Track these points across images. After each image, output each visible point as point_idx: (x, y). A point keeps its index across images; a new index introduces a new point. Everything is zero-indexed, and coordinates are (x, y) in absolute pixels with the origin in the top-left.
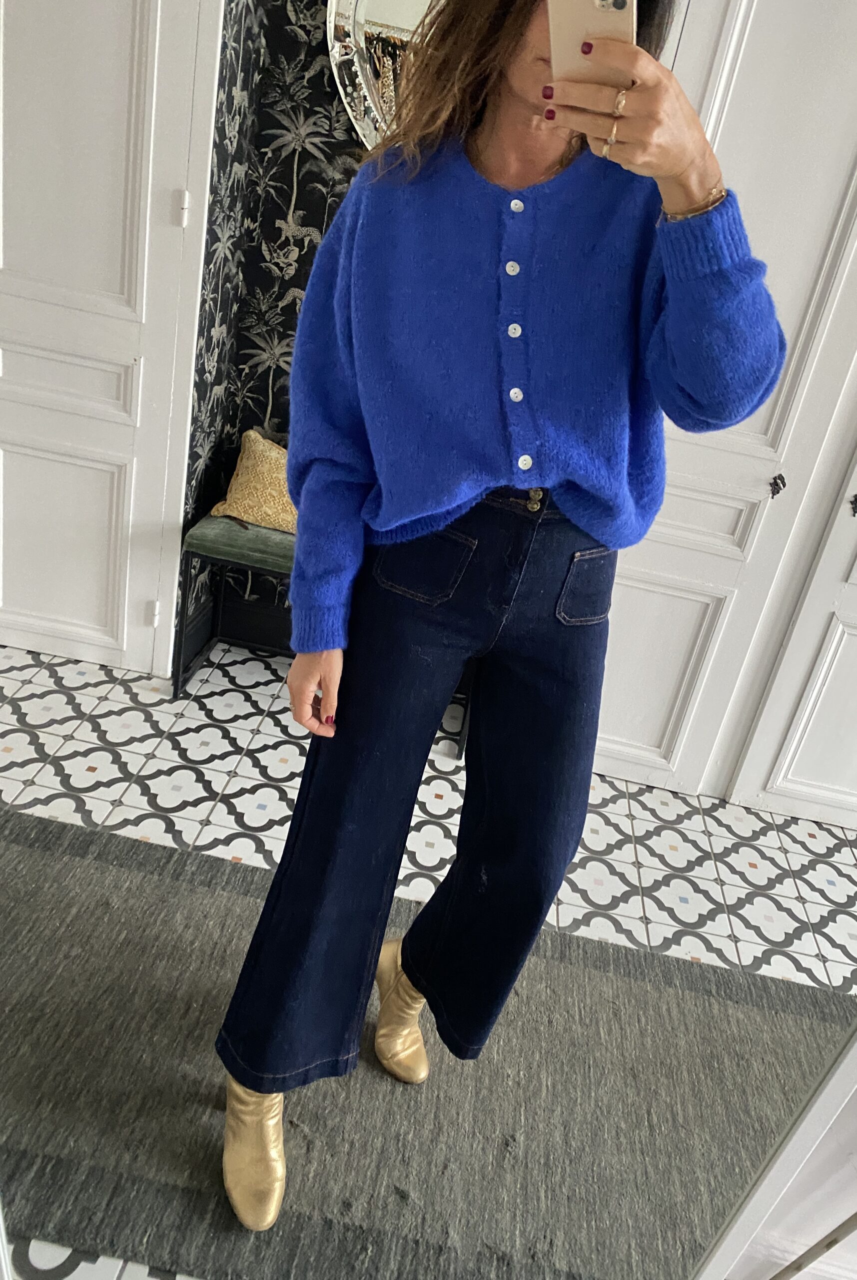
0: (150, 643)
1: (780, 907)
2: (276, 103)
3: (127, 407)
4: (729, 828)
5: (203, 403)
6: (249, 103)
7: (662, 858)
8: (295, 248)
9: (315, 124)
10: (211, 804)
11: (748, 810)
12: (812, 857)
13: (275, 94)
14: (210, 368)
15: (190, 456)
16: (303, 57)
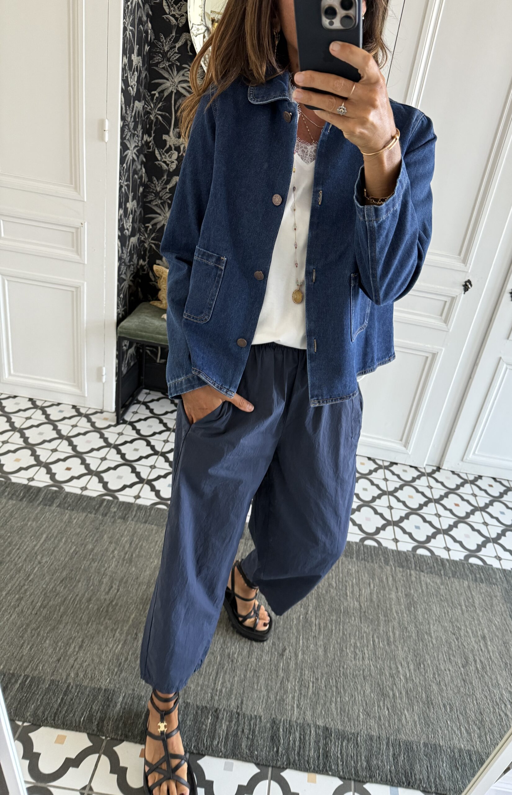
0: (101, 392)
1: (473, 529)
2: (159, 63)
3: (79, 252)
4: (442, 484)
5: (125, 246)
6: (143, 64)
7: (404, 503)
8: (175, 152)
9: (183, 75)
10: (140, 485)
11: (453, 472)
12: (491, 498)
13: (158, 58)
14: (127, 227)
15: (118, 280)
16: (174, 34)
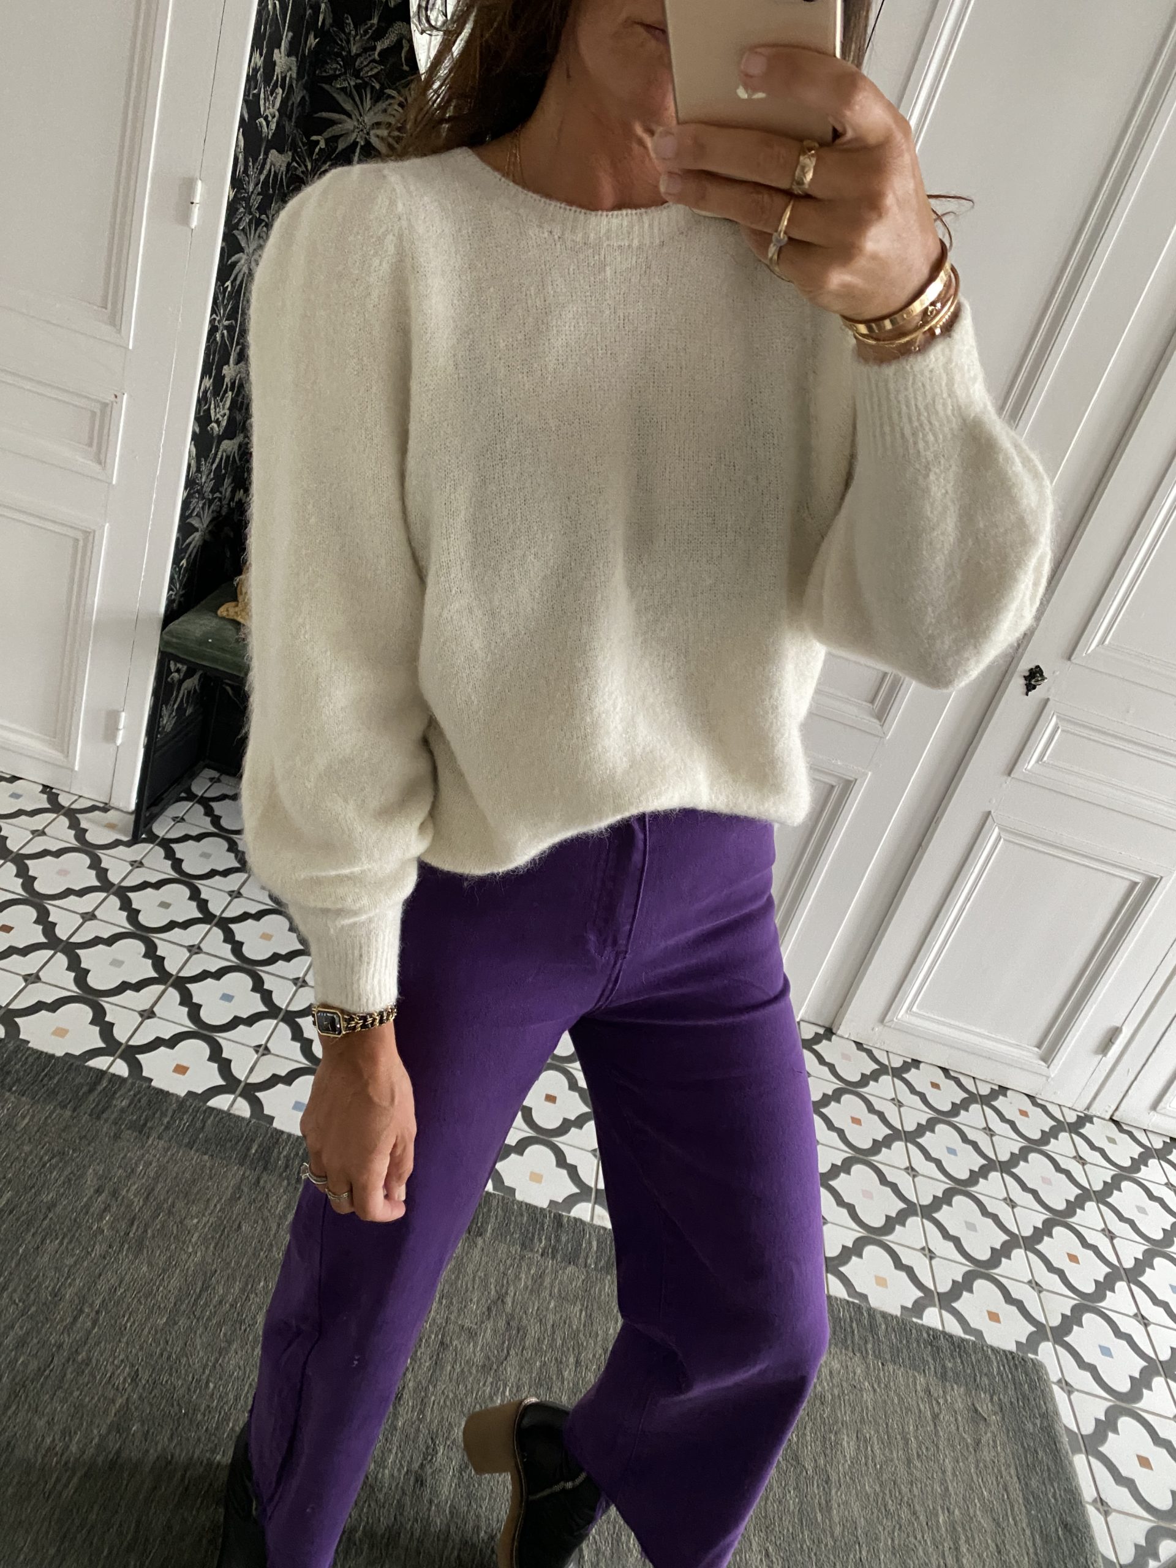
0: (112, 767)
1: (883, 1180)
2: (335, 77)
3: (101, 457)
4: (832, 1068)
5: (206, 461)
6: (298, 73)
9: (385, 111)
10: (162, 987)
11: (859, 1045)
12: (931, 1114)
13: (335, 66)
14: (218, 416)
15: (181, 529)
16: (375, 21)
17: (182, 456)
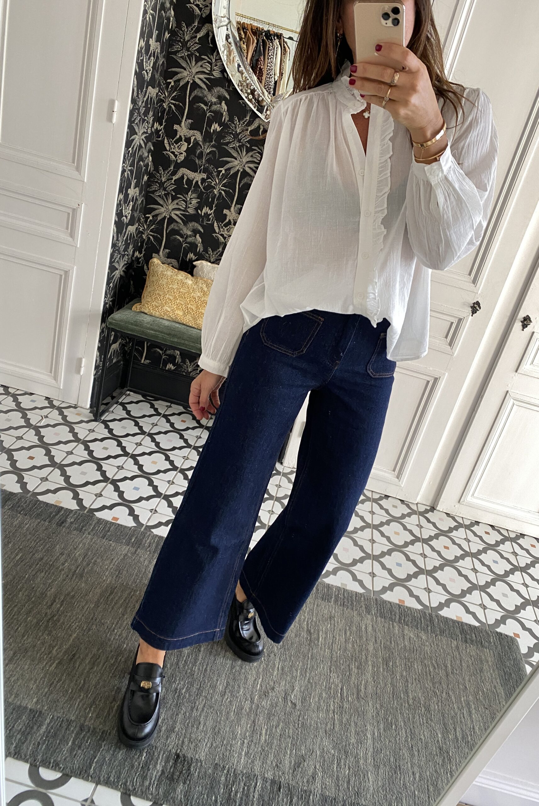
0: (78, 385)
1: (461, 574)
2: (178, 51)
3: (72, 235)
4: (434, 525)
5: (121, 235)
6: (161, 50)
7: (388, 539)
8: (185, 143)
9: (202, 66)
10: (104, 484)
11: (448, 515)
12: (485, 545)
13: (178, 46)
14: (126, 213)
15: (110, 268)
16: (196, 24)
17: (110, 232)
